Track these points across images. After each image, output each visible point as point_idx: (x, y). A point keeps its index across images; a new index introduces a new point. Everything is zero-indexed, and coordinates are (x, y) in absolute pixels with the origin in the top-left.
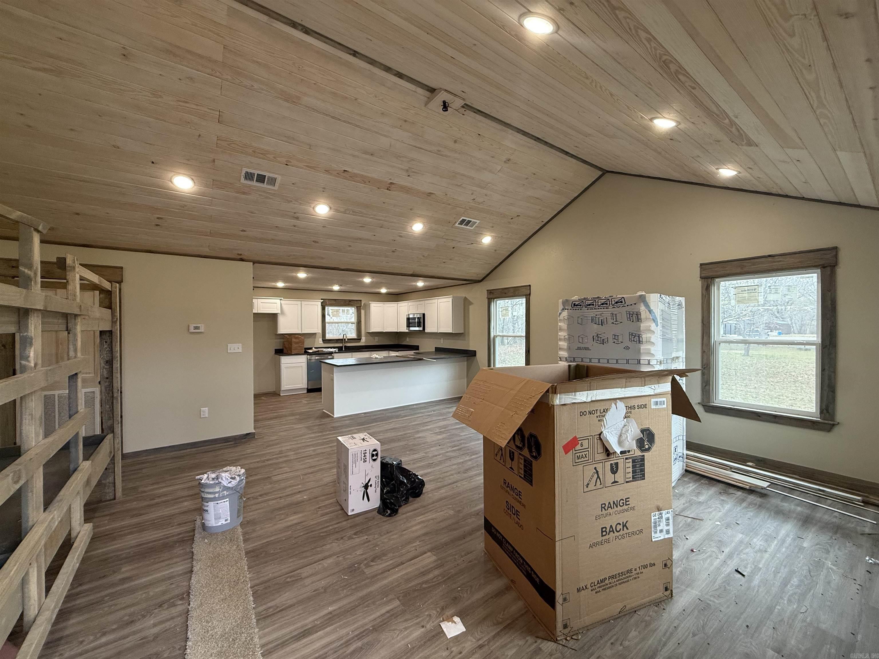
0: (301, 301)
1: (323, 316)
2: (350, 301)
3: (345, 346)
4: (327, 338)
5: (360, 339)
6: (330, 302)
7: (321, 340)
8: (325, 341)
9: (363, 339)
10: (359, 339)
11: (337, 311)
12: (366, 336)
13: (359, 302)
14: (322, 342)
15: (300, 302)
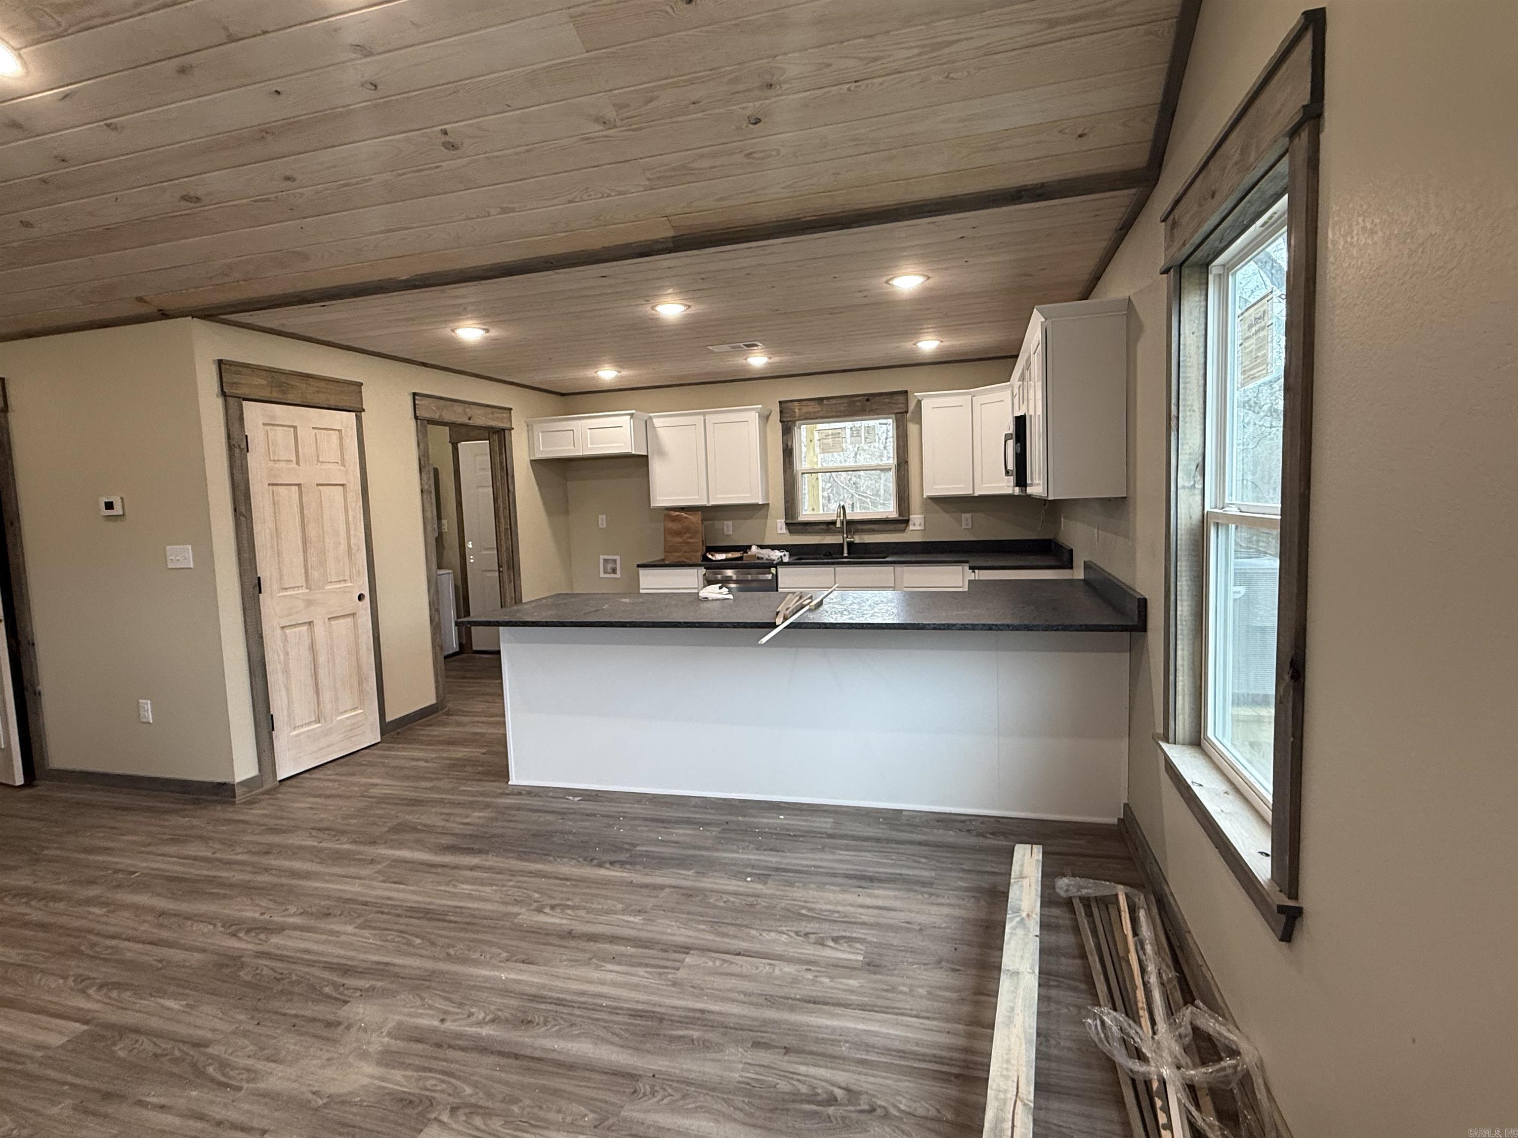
0: (704, 414)
1: (788, 453)
2: (869, 397)
3: (850, 544)
4: (801, 519)
5: (907, 522)
6: (805, 410)
7: (781, 523)
8: (794, 526)
9: (917, 520)
10: (902, 522)
11: (836, 435)
12: (926, 511)
13: (901, 399)
14: (784, 530)
15: (702, 418)
